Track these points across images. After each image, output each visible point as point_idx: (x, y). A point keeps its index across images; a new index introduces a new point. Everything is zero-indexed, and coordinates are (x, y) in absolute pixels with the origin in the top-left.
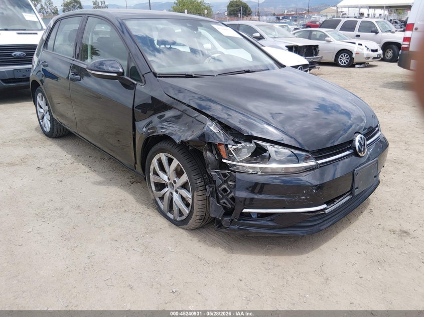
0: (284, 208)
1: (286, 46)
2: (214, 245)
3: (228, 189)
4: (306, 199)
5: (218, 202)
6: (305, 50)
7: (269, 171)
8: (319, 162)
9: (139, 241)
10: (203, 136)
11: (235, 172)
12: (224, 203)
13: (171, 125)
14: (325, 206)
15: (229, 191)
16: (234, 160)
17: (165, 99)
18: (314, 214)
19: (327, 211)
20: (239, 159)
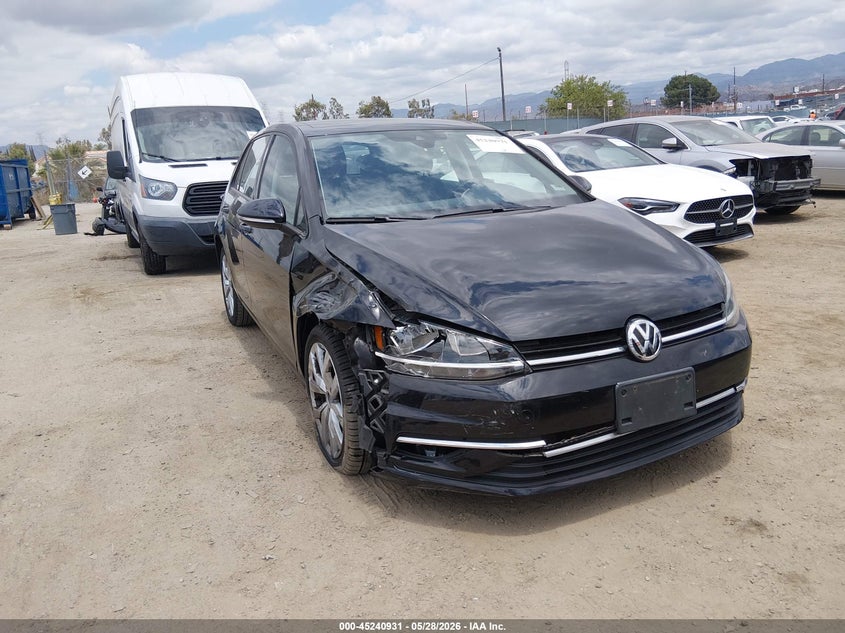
0: (465, 440)
1: (732, 161)
2: (371, 502)
3: (379, 400)
4: (499, 425)
5: (368, 424)
6: (775, 167)
7: (450, 374)
8: (532, 362)
9: (263, 483)
10: (353, 311)
11: (391, 372)
12: (375, 425)
13: (325, 297)
14: (541, 443)
15: (381, 403)
16: (396, 353)
17: (325, 259)
18: (521, 456)
19: (548, 454)
20: (404, 351)
